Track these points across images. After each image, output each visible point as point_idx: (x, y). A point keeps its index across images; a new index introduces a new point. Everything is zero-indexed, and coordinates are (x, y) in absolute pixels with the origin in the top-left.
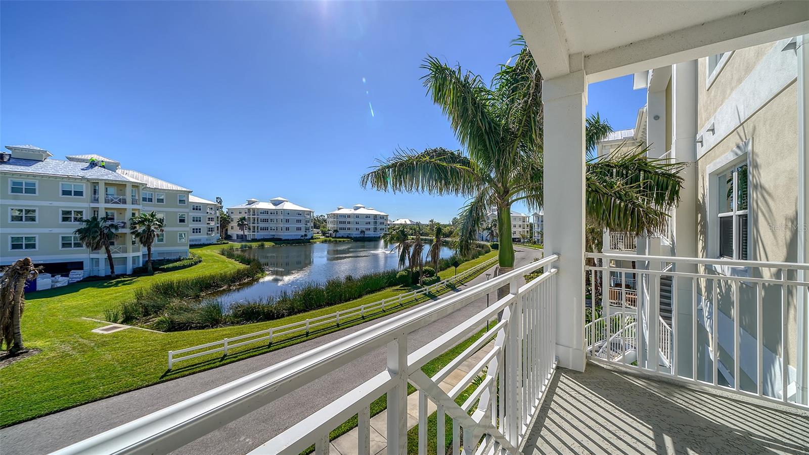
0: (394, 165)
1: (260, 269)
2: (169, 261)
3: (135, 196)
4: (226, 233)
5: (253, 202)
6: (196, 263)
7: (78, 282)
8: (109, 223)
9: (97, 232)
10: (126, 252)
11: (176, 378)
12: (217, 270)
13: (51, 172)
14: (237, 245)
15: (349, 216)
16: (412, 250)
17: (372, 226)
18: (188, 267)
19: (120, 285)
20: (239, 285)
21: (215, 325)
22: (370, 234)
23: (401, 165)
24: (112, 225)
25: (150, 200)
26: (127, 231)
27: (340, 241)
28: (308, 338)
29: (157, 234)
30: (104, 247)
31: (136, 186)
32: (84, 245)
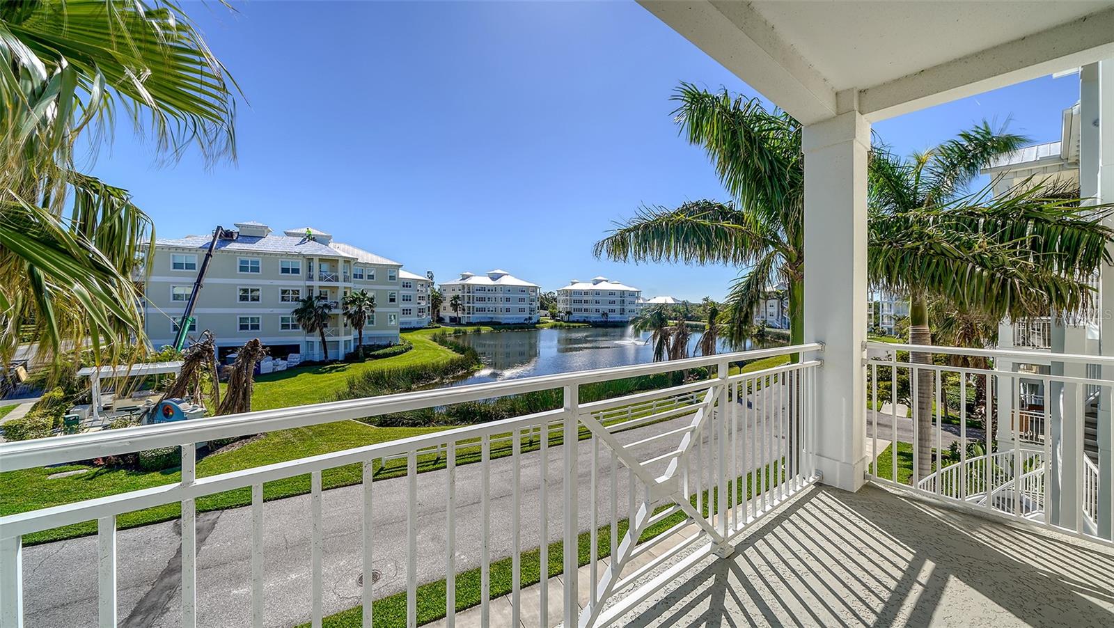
0: (636, 228)
1: (476, 359)
2: (380, 347)
3: (346, 273)
4: (438, 316)
5: (468, 277)
6: (406, 350)
7: (295, 366)
8: (323, 302)
9: (312, 312)
10: (339, 335)
11: (389, 478)
12: (429, 359)
13: (271, 249)
14: (450, 330)
15: (586, 293)
16: (672, 339)
17: (617, 307)
18: (398, 355)
19: (333, 371)
20: (452, 378)
21: (427, 423)
22: (615, 318)
23: (646, 227)
24: (326, 306)
25: (361, 277)
26: (340, 311)
27: (574, 327)
28: (531, 448)
29: (368, 316)
30: (318, 328)
31: (347, 261)
32: (301, 327)
